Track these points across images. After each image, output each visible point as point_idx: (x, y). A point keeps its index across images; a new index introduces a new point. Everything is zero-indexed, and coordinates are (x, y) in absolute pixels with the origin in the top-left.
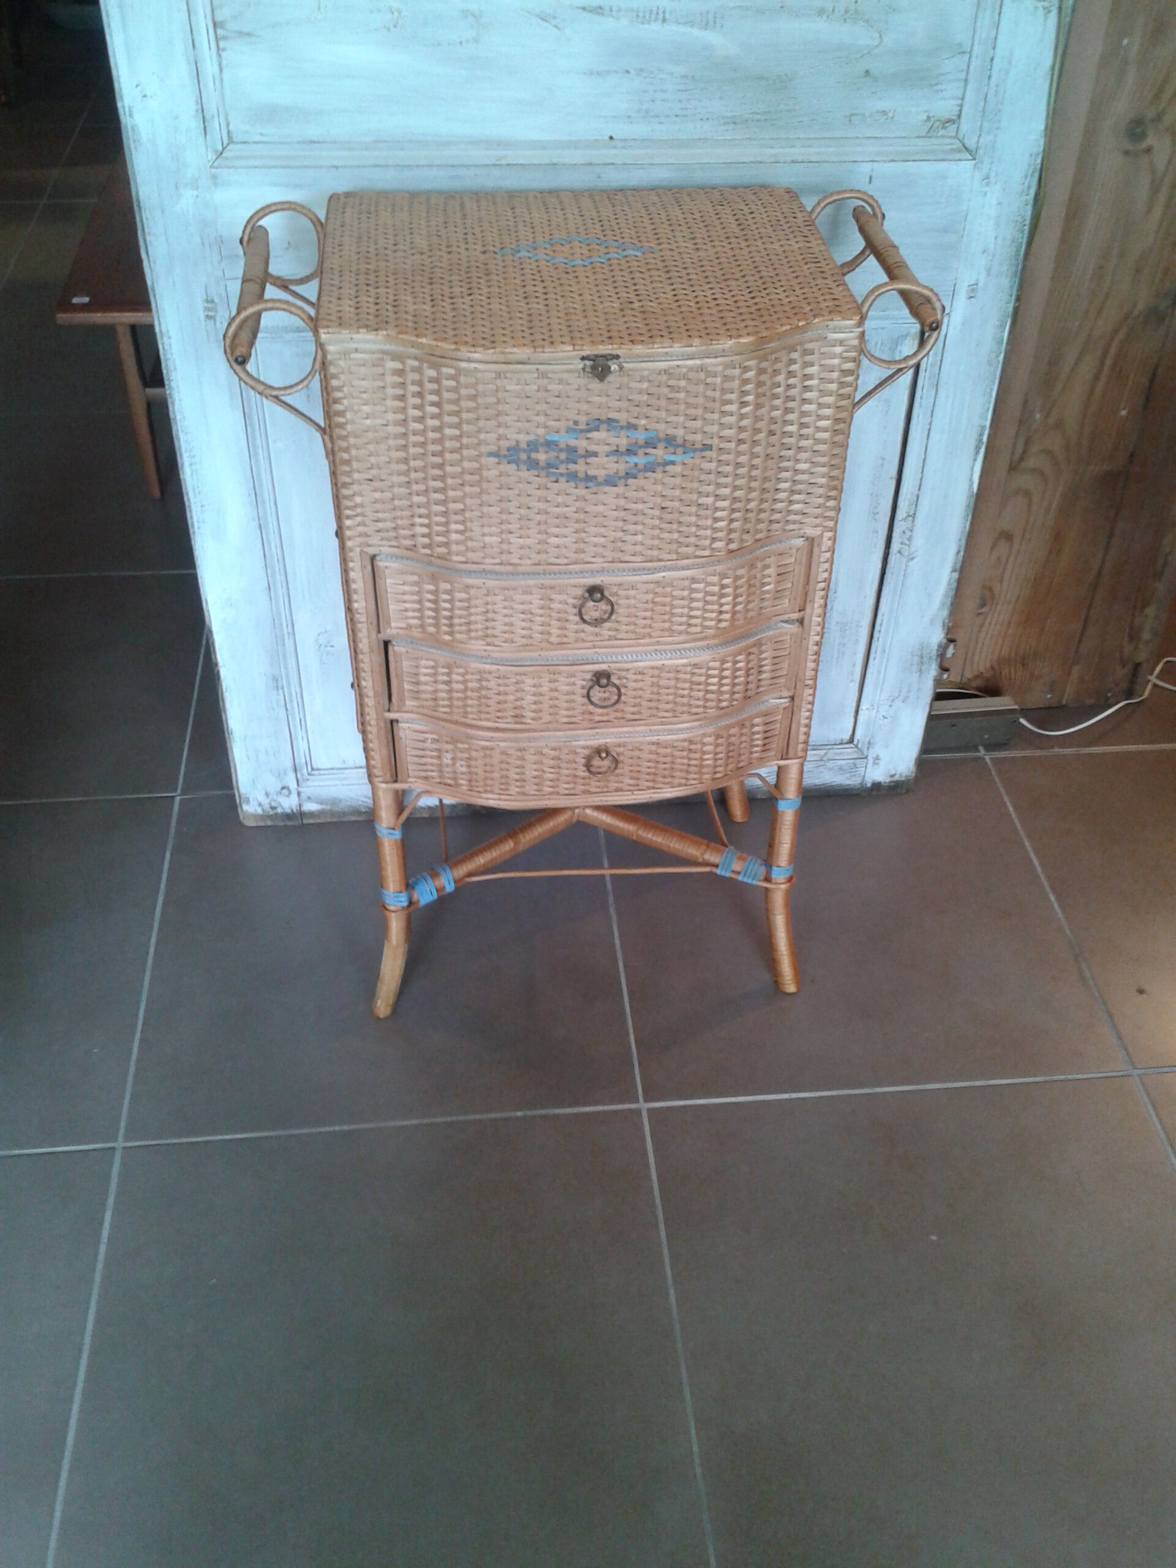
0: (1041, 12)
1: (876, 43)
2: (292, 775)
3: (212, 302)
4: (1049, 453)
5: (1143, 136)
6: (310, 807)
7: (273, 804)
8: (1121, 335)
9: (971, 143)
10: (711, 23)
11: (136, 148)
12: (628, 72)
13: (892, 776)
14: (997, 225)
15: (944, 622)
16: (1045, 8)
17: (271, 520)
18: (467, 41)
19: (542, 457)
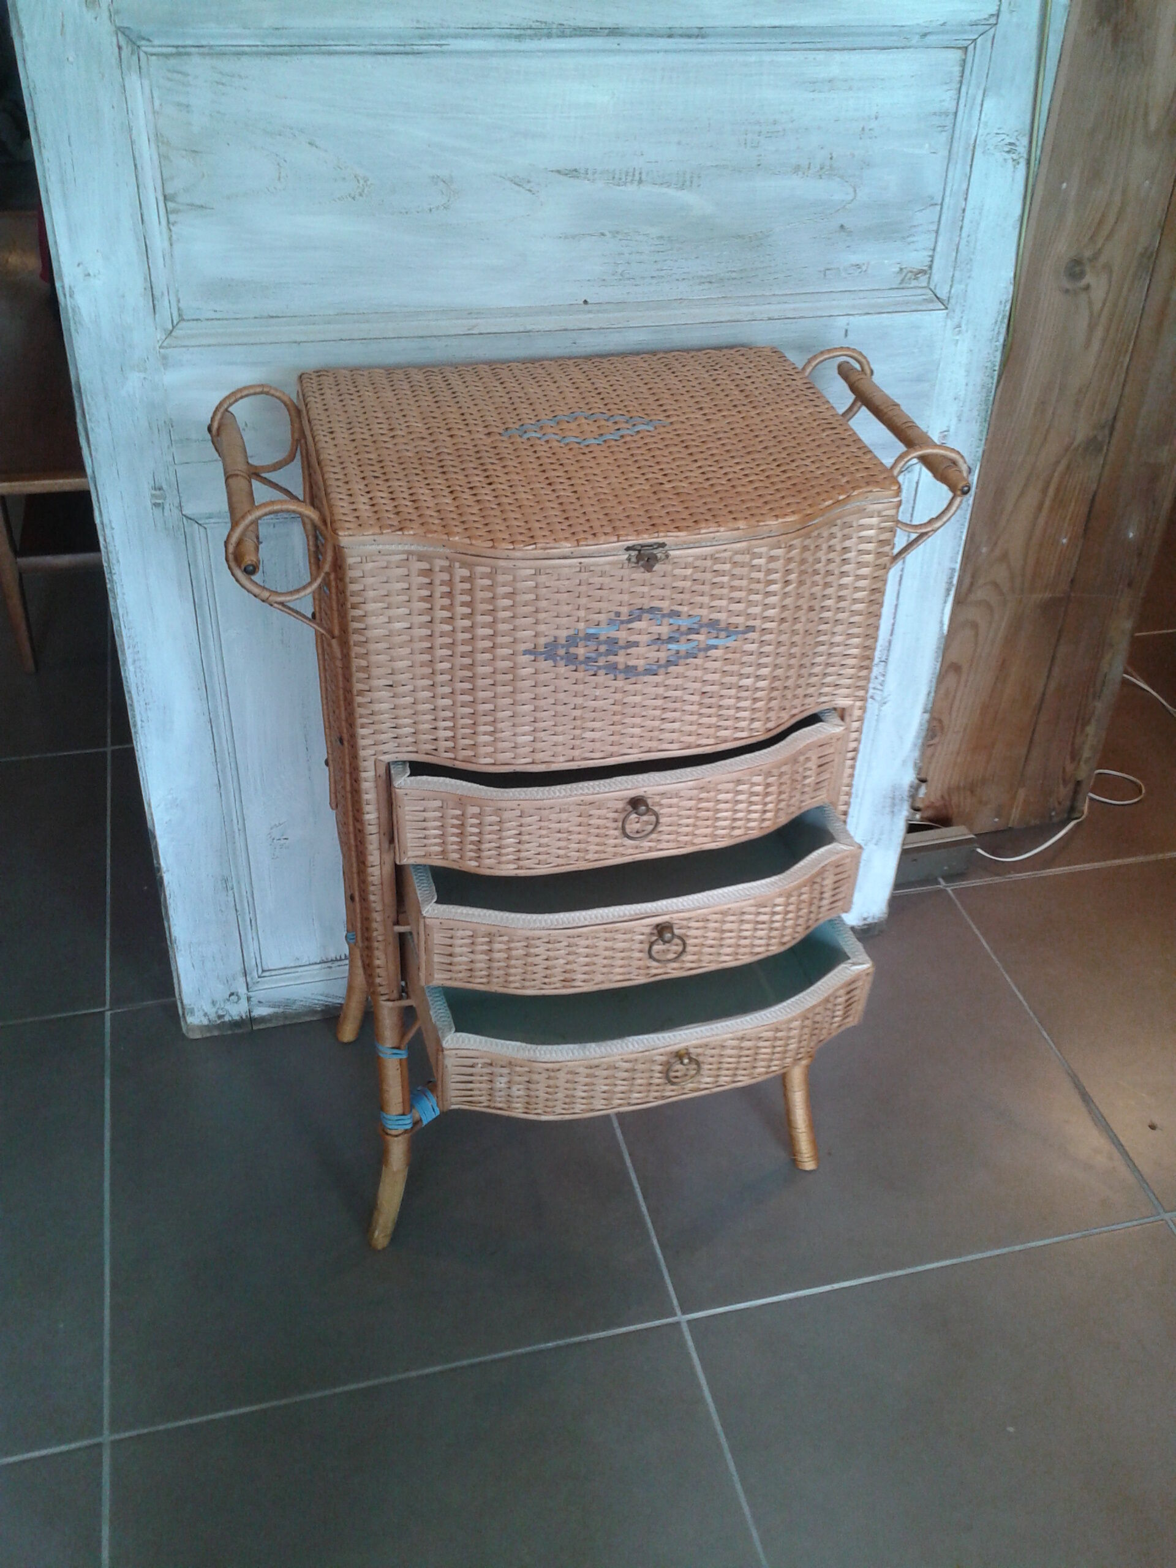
0: (1010, 162)
1: (850, 197)
2: (242, 980)
3: (160, 489)
4: (995, 585)
5: (1082, 274)
6: (260, 1011)
7: (221, 1013)
8: (1061, 467)
9: (943, 293)
10: (688, 183)
11: (76, 331)
12: (603, 234)
13: (865, 919)
14: (968, 372)
15: (915, 764)
16: (1014, 160)
17: (222, 711)
18: (438, 208)
19: (581, 651)
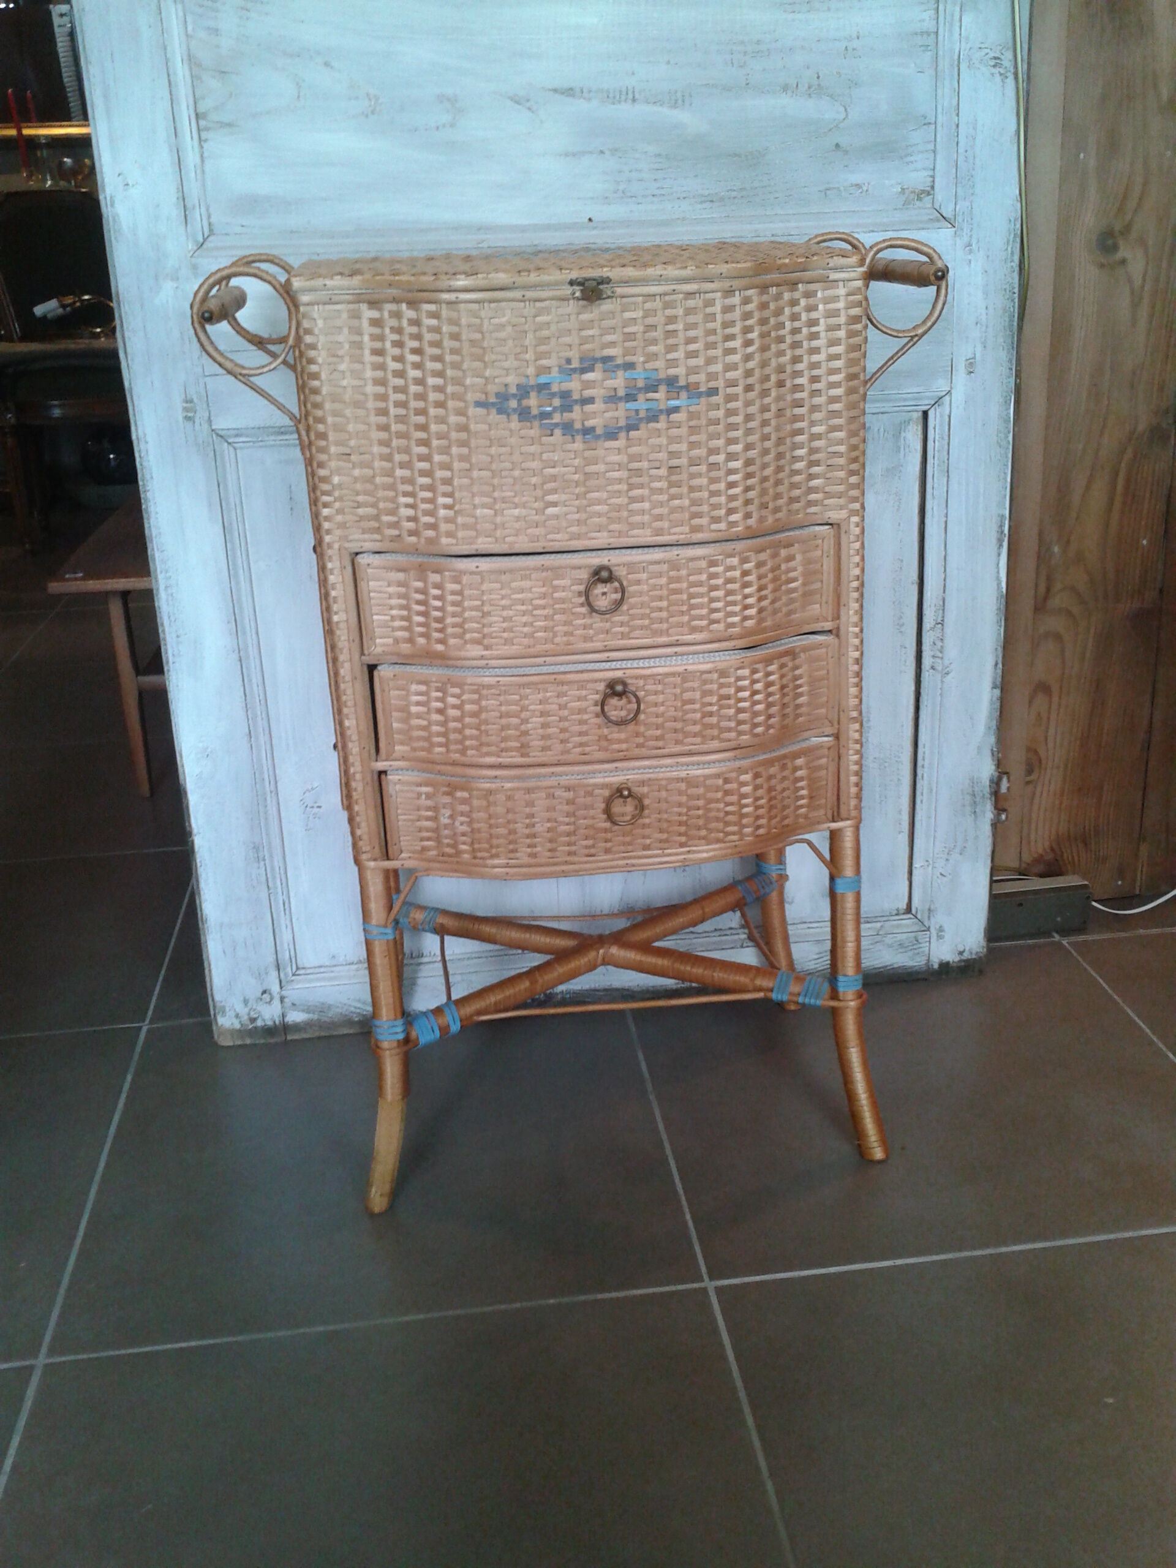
0: (998, 79)
1: (842, 116)
2: (274, 974)
3: (191, 401)
4: (1073, 589)
5: (1115, 248)
6: (295, 1017)
7: (253, 1015)
8: (1129, 455)
9: (948, 212)
10: (680, 102)
11: (115, 238)
12: (602, 152)
13: (961, 953)
14: (986, 294)
16: (1001, 74)
17: (252, 652)
18: (444, 126)
